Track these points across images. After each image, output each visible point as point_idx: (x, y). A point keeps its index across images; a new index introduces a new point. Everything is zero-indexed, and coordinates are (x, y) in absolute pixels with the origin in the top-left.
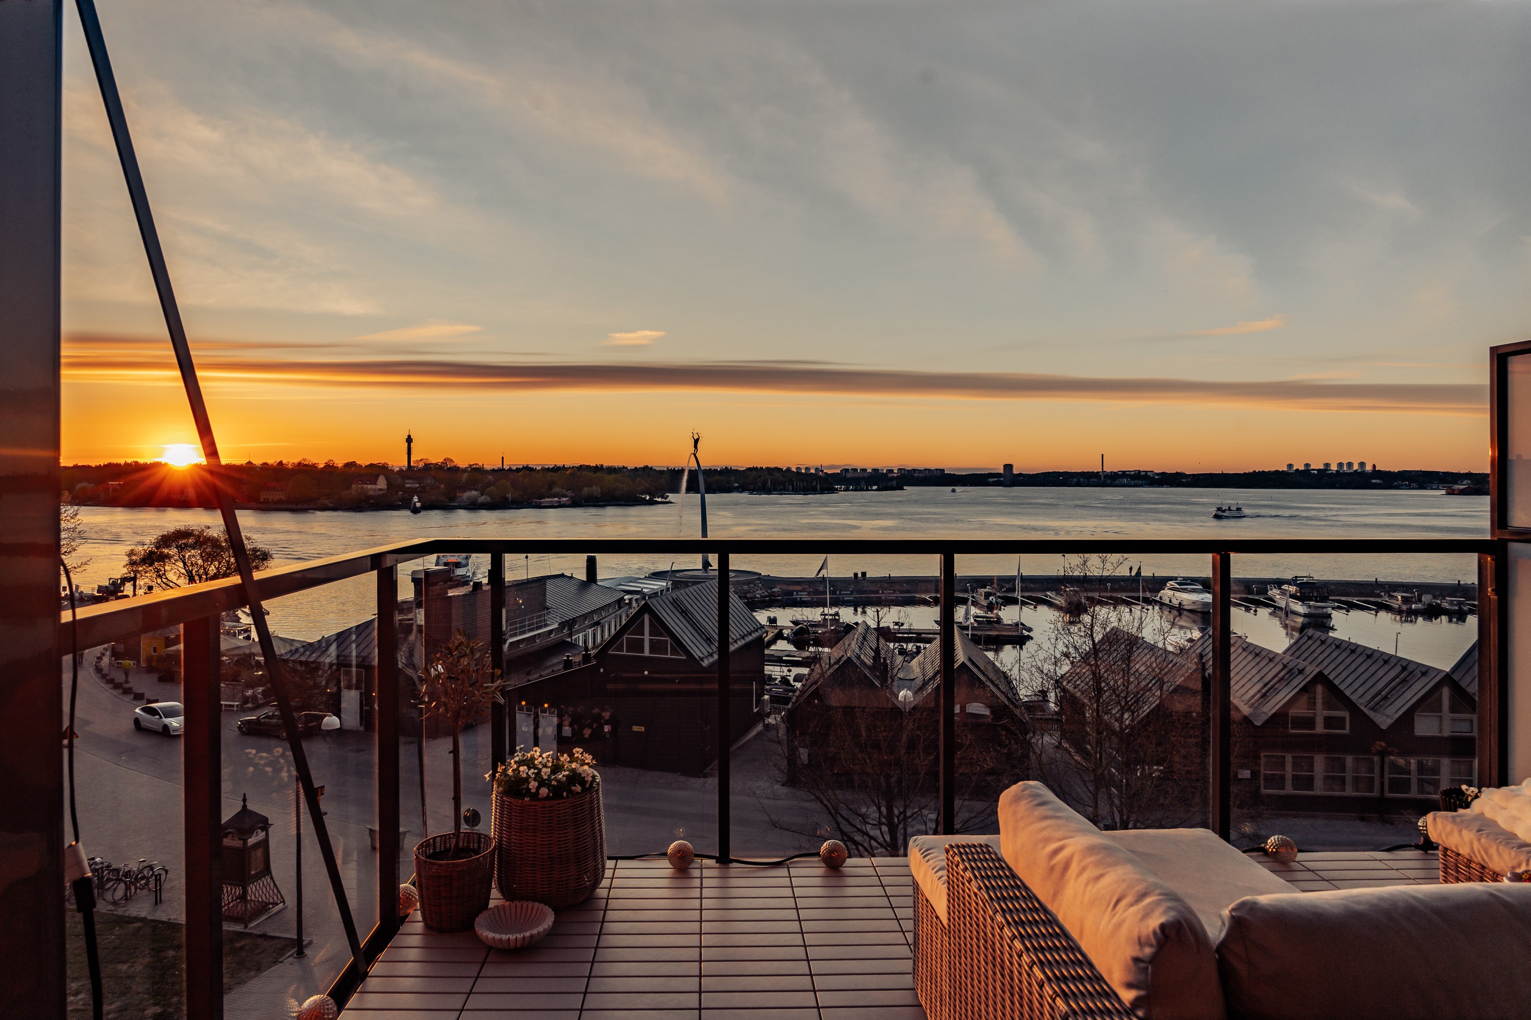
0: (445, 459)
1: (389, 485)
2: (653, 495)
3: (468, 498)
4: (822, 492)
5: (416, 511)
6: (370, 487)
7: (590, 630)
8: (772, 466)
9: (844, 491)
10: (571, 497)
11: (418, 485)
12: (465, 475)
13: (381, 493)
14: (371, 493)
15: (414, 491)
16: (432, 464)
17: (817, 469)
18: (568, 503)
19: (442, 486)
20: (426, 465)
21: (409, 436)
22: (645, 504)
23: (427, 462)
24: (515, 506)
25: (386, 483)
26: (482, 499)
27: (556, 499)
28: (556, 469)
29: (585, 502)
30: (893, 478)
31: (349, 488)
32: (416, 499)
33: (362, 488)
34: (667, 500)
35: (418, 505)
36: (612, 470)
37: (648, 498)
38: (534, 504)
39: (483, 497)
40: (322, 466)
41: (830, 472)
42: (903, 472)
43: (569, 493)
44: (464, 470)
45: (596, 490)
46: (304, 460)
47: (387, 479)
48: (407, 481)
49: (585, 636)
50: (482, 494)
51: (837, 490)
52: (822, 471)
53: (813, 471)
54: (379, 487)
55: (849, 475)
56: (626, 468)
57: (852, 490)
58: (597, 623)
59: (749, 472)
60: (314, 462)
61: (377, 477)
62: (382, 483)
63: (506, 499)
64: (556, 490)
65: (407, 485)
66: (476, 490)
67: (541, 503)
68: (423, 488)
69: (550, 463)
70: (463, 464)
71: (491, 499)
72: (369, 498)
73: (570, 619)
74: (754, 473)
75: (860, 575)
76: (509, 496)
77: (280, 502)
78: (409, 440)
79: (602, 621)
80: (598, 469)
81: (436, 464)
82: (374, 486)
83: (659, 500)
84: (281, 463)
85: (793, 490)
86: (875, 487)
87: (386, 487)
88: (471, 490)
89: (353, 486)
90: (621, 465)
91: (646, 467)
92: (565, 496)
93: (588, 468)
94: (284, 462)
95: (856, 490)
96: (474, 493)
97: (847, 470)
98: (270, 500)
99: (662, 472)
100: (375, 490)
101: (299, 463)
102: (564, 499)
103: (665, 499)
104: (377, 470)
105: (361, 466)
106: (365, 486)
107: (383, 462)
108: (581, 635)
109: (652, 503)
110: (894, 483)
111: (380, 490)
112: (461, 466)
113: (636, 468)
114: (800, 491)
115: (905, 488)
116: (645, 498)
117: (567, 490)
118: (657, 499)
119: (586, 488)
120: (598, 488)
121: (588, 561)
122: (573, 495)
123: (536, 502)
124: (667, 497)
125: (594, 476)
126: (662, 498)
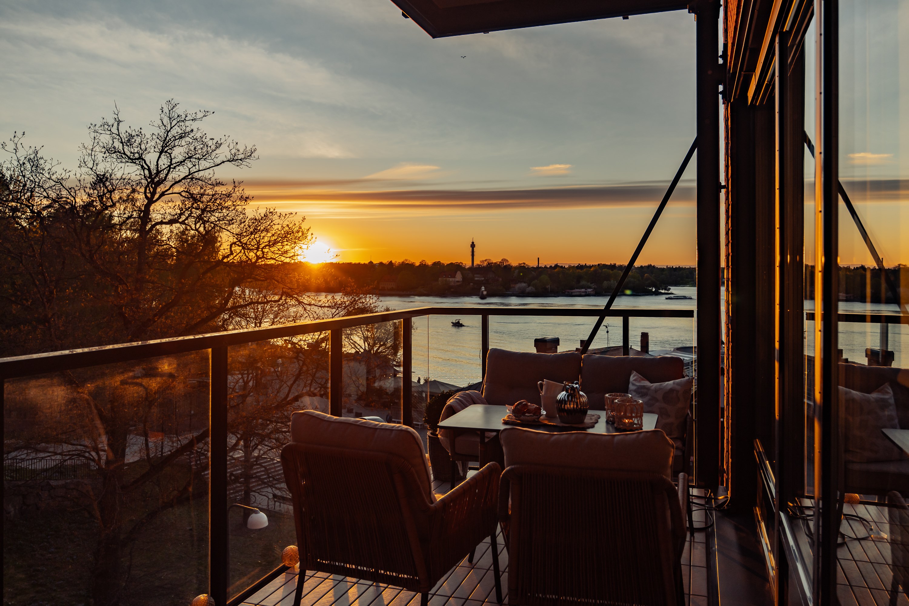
0: (502, 260)
1: (464, 278)
2: (658, 288)
3: (519, 288)
5: (483, 297)
6: (451, 279)
10: (595, 288)
11: (483, 279)
12: (517, 271)
13: (459, 284)
14: (452, 284)
15: (480, 284)
16: (492, 263)
18: (592, 293)
19: (501, 279)
20: (489, 264)
21: (473, 243)
22: (652, 295)
23: (490, 262)
24: (553, 295)
25: (461, 276)
26: (529, 289)
27: (583, 290)
28: (580, 267)
29: (605, 292)
31: (437, 280)
32: (483, 288)
33: (446, 280)
34: (669, 292)
35: (485, 293)
37: (654, 290)
38: (567, 293)
39: (530, 288)
40: (417, 264)
43: (593, 286)
44: (516, 268)
45: (613, 283)
46: (406, 260)
47: (462, 274)
48: (475, 275)
50: (529, 286)
54: (457, 280)
60: (413, 261)
61: (456, 272)
62: (459, 277)
63: (546, 289)
64: (583, 283)
65: (476, 279)
66: (525, 283)
67: (572, 293)
68: (487, 280)
69: (575, 263)
70: (514, 263)
71: (536, 289)
72: (451, 287)
76: (548, 286)
77: (392, 289)
78: (473, 245)
80: (613, 267)
81: (495, 263)
82: (453, 279)
83: (663, 291)
84: (391, 261)
87: (461, 280)
88: (521, 282)
89: (440, 279)
91: (650, 266)
92: (590, 288)
93: (605, 266)
94: (393, 262)
96: (523, 285)
98: (386, 288)
99: (662, 270)
100: (454, 282)
101: (403, 262)
102: (589, 290)
103: (667, 290)
104: (456, 267)
105: (443, 264)
106: (448, 279)
107: (459, 262)
109: (657, 293)
111: (458, 282)
112: (513, 265)
113: (641, 266)
116: (651, 290)
117: (591, 283)
118: (661, 291)
119: (605, 282)
120: (615, 282)
121: (642, 336)
122: (596, 287)
123: (568, 292)
124: (670, 289)
125: (612, 272)
126: (665, 290)
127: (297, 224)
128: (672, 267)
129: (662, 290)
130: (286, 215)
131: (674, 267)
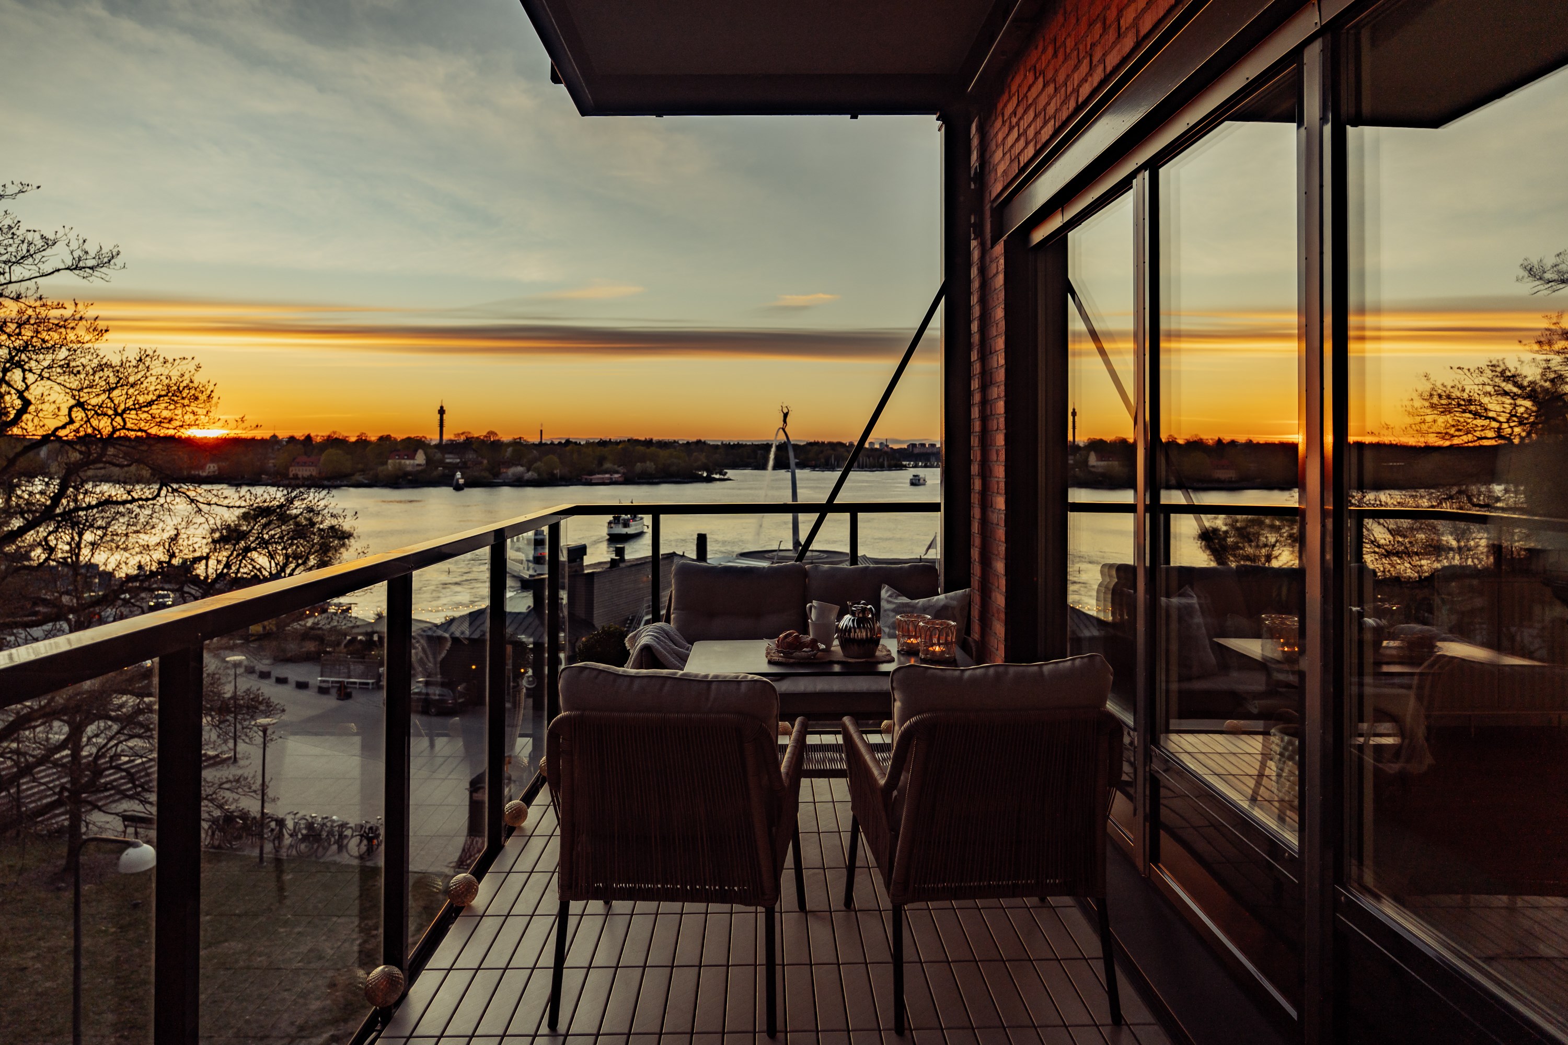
0: (488, 433)
1: (429, 460)
2: (710, 472)
3: (514, 475)
4: (890, 468)
5: (458, 488)
6: (408, 462)
8: (835, 440)
9: (913, 467)
10: (624, 474)
11: (458, 460)
12: (510, 449)
13: (420, 468)
14: (409, 469)
15: (455, 467)
16: (473, 438)
17: (881, 444)
18: (621, 479)
19: (485, 462)
20: (467, 439)
21: (442, 407)
23: (469, 436)
24: (564, 483)
25: (424, 457)
26: (529, 475)
27: (607, 476)
28: (603, 443)
29: (638, 479)
31: (386, 463)
32: (458, 475)
33: (400, 463)
34: (726, 477)
35: (461, 481)
36: (664, 445)
37: (705, 474)
38: (584, 480)
39: (530, 473)
40: (353, 439)
41: (896, 447)
43: (621, 469)
44: (509, 444)
45: (650, 466)
46: (335, 433)
47: (426, 454)
48: (447, 456)
50: (528, 470)
51: (905, 466)
52: (887, 446)
53: (877, 446)
54: (417, 462)
55: (916, 451)
56: (678, 442)
57: (921, 467)
59: (809, 447)
60: (346, 434)
61: (415, 451)
62: (420, 458)
63: (553, 475)
64: (607, 465)
65: (448, 461)
66: (522, 466)
67: (591, 480)
68: (465, 463)
69: (596, 437)
70: (506, 438)
71: (539, 475)
72: (406, 474)
74: (816, 447)
76: (557, 471)
77: (310, 477)
78: (442, 411)
80: (649, 443)
81: (478, 438)
82: (412, 462)
83: (717, 476)
84: (309, 435)
85: (859, 467)
87: (424, 462)
88: (516, 465)
89: (390, 461)
90: (671, 439)
91: (699, 442)
92: (617, 472)
93: (637, 442)
94: (312, 435)
95: (926, 466)
96: (520, 469)
97: (914, 445)
98: (300, 476)
99: (716, 447)
100: (413, 465)
101: (329, 436)
102: (616, 476)
103: (723, 475)
104: (413, 445)
105: (395, 439)
106: (403, 461)
107: (420, 435)
109: (709, 480)
111: (419, 465)
112: (505, 440)
113: (688, 443)
114: (866, 467)
116: (702, 475)
117: (619, 466)
118: (714, 476)
119: (639, 464)
120: (652, 464)
122: (625, 471)
123: (586, 479)
124: (726, 473)
125: (648, 450)
126: (720, 474)
127: (187, 376)
128: (729, 443)
130: (174, 360)
131: (732, 443)
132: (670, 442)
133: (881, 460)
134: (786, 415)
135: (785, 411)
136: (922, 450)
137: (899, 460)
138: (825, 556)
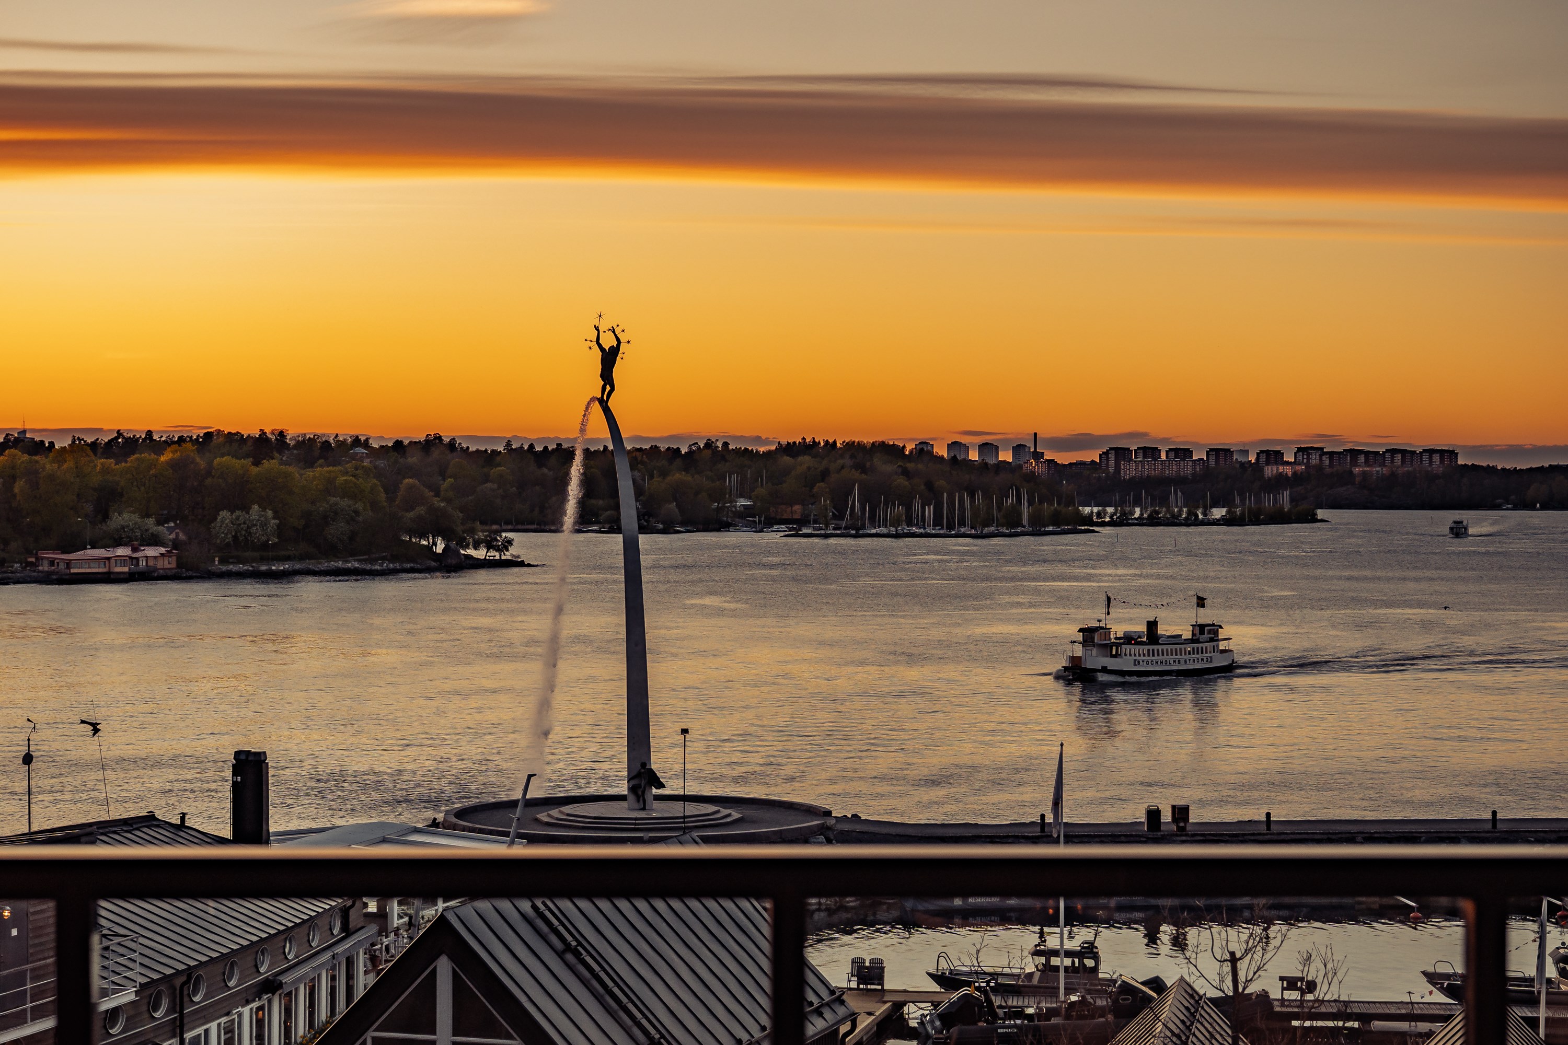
2: (456, 539)
7: (246, 1011)
8: (868, 439)
9: (1112, 524)
10: (176, 544)
17: (1018, 449)
18: (169, 564)
22: (429, 570)
27: (122, 551)
28: (123, 448)
29: (222, 560)
30: (1280, 482)
34: (507, 556)
36: (316, 452)
37: (440, 548)
38: (45, 567)
41: (1063, 457)
42: (1315, 459)
43: (169, 532)
45: (262, 520)
49: (229, 1030)
51: (1088, 520)
52: (1038, 456)
53: (1006, 456)
55: (1130, 471)
56: (366, 444)
57: (1140, 522)
58: (270, 986)
59: (787, 459)
64: (122, 518)
67: (68, 564)
73: (178, 973)
74: (806, 460)
75: (1166, 817)
79: (287, 979)
83: (480, 553)
85: (937, 522)
86: (1218, 513)
90: (346, 432)
91: (434, 443)
92: (155, 541)
93: (234, 440)
95: (1153, 521)
97: (1122, 453)
99: (490, 458)
102: (151, 552)
103: (498, 549)
108: (213, 1026)
109: (454, 564)
110: (1285, 499)
113: (398, 444)
114: (962, 523)
115: (1321, 513)
116: (429, 548)
117: (159, 523)
118: (471, 552)
119: (224, 514)
120: (270, 513)
121: (236, 770)
122: (182, 536)
123: (52, 563)
124: (510, 542)
125: (255, 470)
126: (489, 547)
128: (531, 446)
129: (476, 548)
131: (539, 448)
132: (342, 444)
133: (1010, 501)
134: (609, 358)
135: (608, 341)
136: (1149, 469)
137: (1070, 502)
138: (736, 815)
